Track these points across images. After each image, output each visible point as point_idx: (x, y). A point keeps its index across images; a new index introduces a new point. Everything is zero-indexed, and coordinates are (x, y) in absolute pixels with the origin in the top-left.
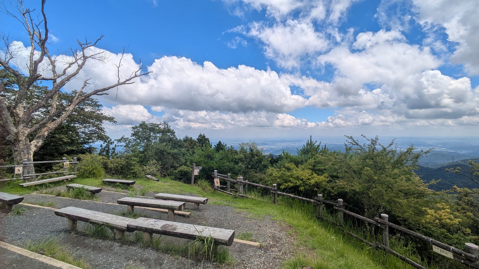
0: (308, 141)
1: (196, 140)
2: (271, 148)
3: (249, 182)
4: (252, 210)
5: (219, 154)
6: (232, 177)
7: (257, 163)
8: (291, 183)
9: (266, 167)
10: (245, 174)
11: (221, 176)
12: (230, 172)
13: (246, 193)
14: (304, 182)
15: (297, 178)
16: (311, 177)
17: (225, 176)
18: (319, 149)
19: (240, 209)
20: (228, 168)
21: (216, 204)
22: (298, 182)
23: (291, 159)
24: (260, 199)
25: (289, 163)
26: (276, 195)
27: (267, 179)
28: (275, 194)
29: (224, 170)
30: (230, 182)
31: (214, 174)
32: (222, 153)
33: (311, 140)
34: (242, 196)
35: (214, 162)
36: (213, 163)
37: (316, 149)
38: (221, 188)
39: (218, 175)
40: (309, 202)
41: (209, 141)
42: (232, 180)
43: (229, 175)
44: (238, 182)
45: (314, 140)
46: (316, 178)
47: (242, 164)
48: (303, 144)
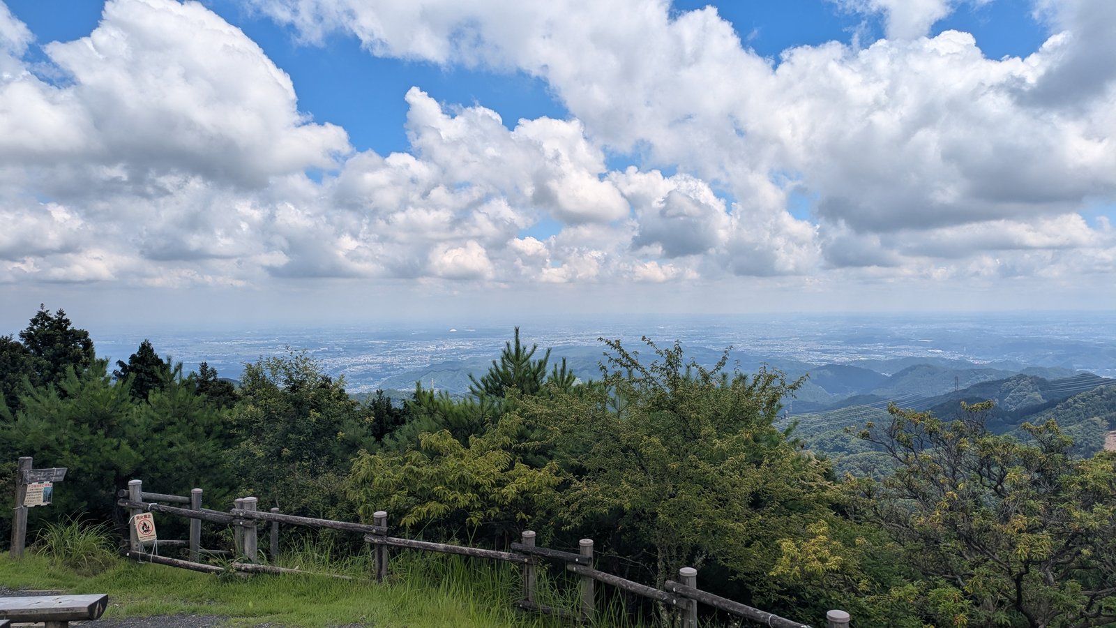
0: (508, 345)
1: (16, 339)
2: (384, 366)
3: (281, 516)
4: (293, 616)
5: (144, 405)
6: (207, 501)
7: (317, 434)
8: (441, 502)
9: (352, 447)
10: (264, 484)
11: (158, 501)
12: (203, 480)
13: (270, 559)
14: (482, 495)
15: (462, 484)
16: (510, 476)
17: (180, 498)
18: (543, 375)
19: (244, 620)
20: (190, 465)
21: (144, 615)
22: (461, 498)
23: (446, 417)
24: (325, 573)
25: (432, 431)
26: (385, 552)
27: (353, 496)
28: (381, 545)
29: (170, 475)
30: (203, 521)
31: (127, 497)
32: (160, 404)
33: (518, 342)
34: (256, 572)
35: (124, 442)
36: (117, 448)
37: (535, 374)
38: (163, 550)
39: (145, 500)
40: (495, 563)
41: (88, 345)
42: (212, 514)
43: (198, 494)
44: (235, 517)
45: (527, 342)
46: (525, 478)
47: (256, 442)
48: (488, 358)
